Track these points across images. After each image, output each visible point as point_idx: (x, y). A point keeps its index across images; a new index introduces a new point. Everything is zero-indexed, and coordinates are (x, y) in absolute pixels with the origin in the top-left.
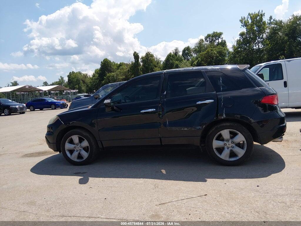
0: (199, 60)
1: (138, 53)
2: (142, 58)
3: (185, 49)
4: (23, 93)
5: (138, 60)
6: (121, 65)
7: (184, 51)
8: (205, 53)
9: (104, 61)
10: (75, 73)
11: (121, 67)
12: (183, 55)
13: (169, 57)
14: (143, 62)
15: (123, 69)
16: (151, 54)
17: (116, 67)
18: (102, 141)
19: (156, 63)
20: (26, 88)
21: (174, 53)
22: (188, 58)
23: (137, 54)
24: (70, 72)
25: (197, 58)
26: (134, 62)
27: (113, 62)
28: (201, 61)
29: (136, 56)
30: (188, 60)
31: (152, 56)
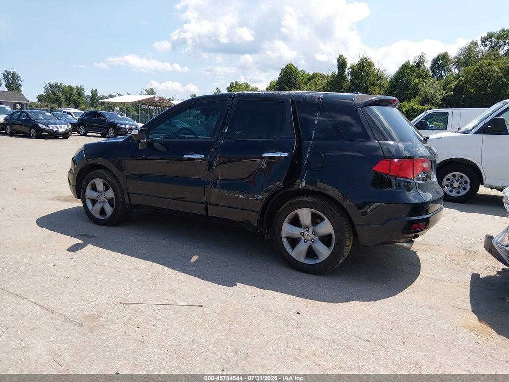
0: (460, 81)
1: (346, 58)
2: (352, 67)
3: (439, 56)
4: (151, 107)
5: (344, 71)
6: (314, 76)
7: (436, 60)
8: (475, 67)
9: (286, 67)
10: (239, 84)
11: (312, 80)
12: (432, 68)
13: (405, 69)
14: (352, 76)
15: (315, 83)
16: (369, 60)
17: (305, 79)
18: (130, 195)
19: (376, 79)
20: (155, 101)
21: (414, 62)
22: (442, 74)
23: (344, 59)
24: (232, 83)
25: (458, 77)
26: (336, 73)
27: (302, 70)
28: (465, 83)
29: (342, 63)
30: (440, 78)
31: (371, 65)
